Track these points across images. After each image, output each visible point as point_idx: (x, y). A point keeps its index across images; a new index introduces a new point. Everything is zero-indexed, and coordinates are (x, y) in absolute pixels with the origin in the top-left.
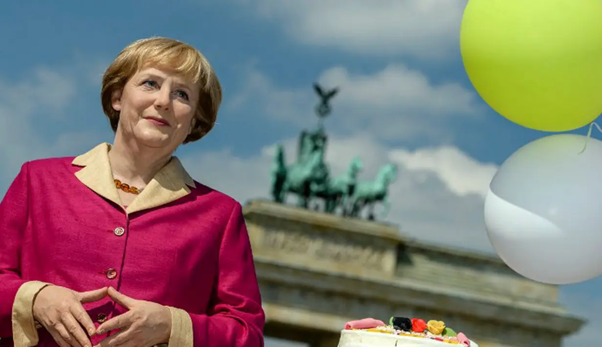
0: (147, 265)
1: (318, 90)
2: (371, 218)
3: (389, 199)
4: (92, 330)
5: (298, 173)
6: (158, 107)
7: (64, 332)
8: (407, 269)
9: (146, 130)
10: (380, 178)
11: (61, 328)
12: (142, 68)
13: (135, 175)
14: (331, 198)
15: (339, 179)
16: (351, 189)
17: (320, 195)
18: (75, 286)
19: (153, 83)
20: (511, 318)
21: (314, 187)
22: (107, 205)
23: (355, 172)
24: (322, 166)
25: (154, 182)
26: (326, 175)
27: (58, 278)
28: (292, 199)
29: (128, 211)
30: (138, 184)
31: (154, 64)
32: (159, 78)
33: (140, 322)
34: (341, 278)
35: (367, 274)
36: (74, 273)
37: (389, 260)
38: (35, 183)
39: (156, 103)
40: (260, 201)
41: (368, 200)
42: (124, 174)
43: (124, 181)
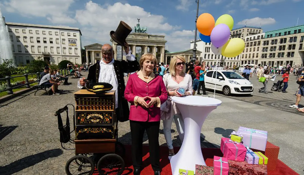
0: (152, 91)
1: (138, 19)
2: (145, 33)
3: (147, 31)
4: (147, 105)
5: (137, 29)
6: (149, 66)
7: (143, 105)
8: (149, 38)
9: (148, 70)
10: (146, 28)
11: (142, 104)
12: (146, 60)
13: (147, 76)
14: (141, 31)
15: (141, 29)
16: (143, 30)
17: (140, 31)
18: (143, 96)
19: (148, 62)
20: (160, 42)
21: (139, 30)
22: (144, 82)
23: (143, 28)
24: (139, 28)
25: (150, 77)
26: (140, 29)
27: (140, 95)
28: (137, 32)
29: (147, 82)
30: (147, 77)
31: (148, 59)
32: (149, 61)
33: (153, 102)
34: (143, 39)
35: (145, 39)
36: (142, 94)
37: (147, 37)
38: (132, 79)
39: (149, 65)
40: (134, 32)
41: (144, 31)
42: (145, 76)
43: (145, 77)
